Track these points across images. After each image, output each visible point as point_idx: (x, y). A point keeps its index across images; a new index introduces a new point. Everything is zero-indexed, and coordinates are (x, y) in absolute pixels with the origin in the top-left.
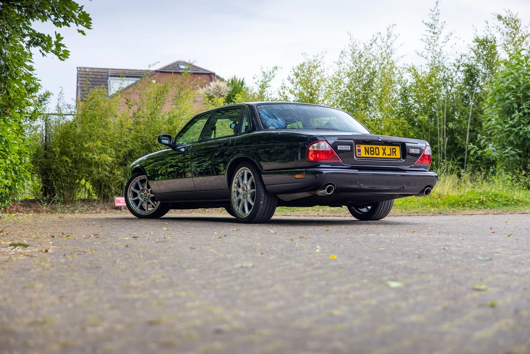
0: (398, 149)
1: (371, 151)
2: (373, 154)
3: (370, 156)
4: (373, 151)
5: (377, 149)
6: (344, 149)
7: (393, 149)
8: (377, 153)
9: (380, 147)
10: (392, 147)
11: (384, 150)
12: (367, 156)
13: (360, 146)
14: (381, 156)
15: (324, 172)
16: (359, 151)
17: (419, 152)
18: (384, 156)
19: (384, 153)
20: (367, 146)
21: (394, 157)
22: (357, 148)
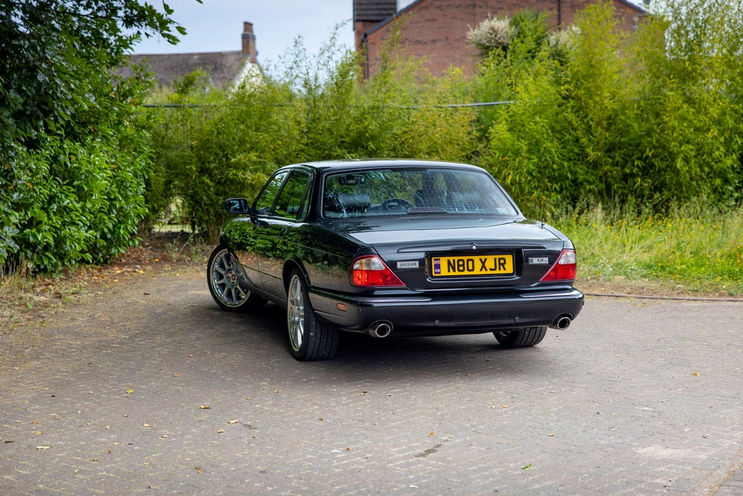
0: (509, 259)
1: (459, 266)
2: (463, 270)
3: (457, 273)
4: (463, 265)
5: (470, 263)
6: (408, 267)
7: (500, 259)
8: (471, 268)
9: (476, 259)
10: (497, 257)
11: (483, 263)
12: (452, 273)
13: (439, 259)
14: (477, 272)
15: (375, 305)
16: (438, 266)
17: (547, 262)
18: (484, 272)
19: (483, 267)
20: (451, 259)
21: (502, 271)
22: (433, 263)
